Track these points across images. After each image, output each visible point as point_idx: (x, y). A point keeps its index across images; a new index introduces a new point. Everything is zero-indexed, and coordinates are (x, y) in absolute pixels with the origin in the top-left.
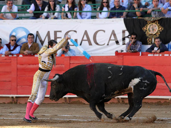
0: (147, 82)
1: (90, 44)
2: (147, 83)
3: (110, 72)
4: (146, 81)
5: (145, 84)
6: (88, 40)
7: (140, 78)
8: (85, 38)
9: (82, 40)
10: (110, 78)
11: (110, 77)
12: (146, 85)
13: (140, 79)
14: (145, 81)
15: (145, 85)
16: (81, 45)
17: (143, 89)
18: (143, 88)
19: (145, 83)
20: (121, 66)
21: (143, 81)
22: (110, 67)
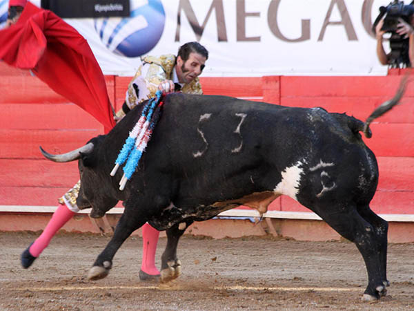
0: (324, 165)
1: (352, 36)
2: (326, 169)
3: (202, 134)
4: (322, 164)
5: (323, 173)
6: (346, 21)
7: (300, 163)
8: (336, 16)
9: (327, 22)
10: (198, 157)
11: (199, 154)
12: (326, 174)
13: (300, 167)
14: (319, 166)
15: (324, 176)
16: (321, 38)
17: (326, 193)
18: (325, 189)
19: (321, 169)
20: (240, 115)
21: (312, 169)
22: (207, 116)
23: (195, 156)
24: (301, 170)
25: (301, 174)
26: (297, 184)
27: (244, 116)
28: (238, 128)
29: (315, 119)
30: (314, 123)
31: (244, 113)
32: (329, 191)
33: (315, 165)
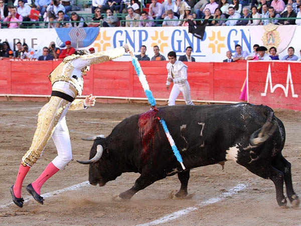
0: (252, 147)
3: (184, 138)
4: (250, 146)
7: (237, 146)
11: (185, 149)
14: (248, 147)
15: (252, 153)
17: (253, 161)
19: (250, 149)
20: (201, 124)
21: (245, 149)
22: (184, 126)
23: (183, 150)
24: (238, 149)
25: (238, 151)
26: (236, 156)
27: (204, 125)
28: (201, 133)
29: (246, 118)
30: (245, 120)
31: (203, 122)
32: (255, 161)
33: (246, 147)
